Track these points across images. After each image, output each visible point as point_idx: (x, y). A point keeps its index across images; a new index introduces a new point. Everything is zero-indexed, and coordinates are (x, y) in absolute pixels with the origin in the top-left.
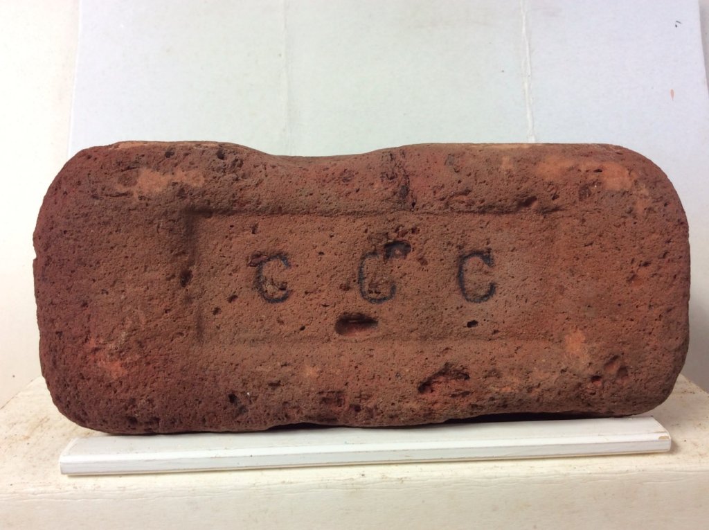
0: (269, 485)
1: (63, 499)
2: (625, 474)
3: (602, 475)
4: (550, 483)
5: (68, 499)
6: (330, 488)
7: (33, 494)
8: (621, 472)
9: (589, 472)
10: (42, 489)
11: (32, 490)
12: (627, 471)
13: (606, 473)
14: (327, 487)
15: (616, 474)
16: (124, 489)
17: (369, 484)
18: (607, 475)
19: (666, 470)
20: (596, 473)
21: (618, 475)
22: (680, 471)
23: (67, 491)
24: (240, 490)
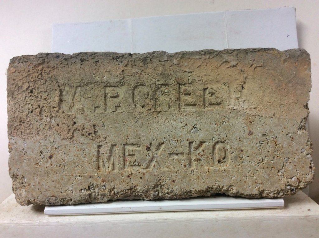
0: (114, 221)
1: (35, 226)
2: (255, 218)
3: (246, 218)
4: (225, 221)
5: (37, 226)
6: (138, 222)
7: (24, 224)
8: (253, 217)
9: (241, 216)
10: (27, 222)
11: (23, 222)
12: (256, 217)
13: (247, 217)
14: (137, 222)
15: (252, 217)
16: (58, 222)
17: (153, 221)
18: (248, 218)
19: (272, 216)
20: (243, 217)
21: (252, 218)
22: (278, 217)
23: (37, 223)
24: (102, 223)
